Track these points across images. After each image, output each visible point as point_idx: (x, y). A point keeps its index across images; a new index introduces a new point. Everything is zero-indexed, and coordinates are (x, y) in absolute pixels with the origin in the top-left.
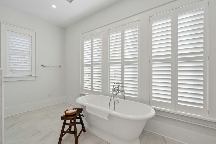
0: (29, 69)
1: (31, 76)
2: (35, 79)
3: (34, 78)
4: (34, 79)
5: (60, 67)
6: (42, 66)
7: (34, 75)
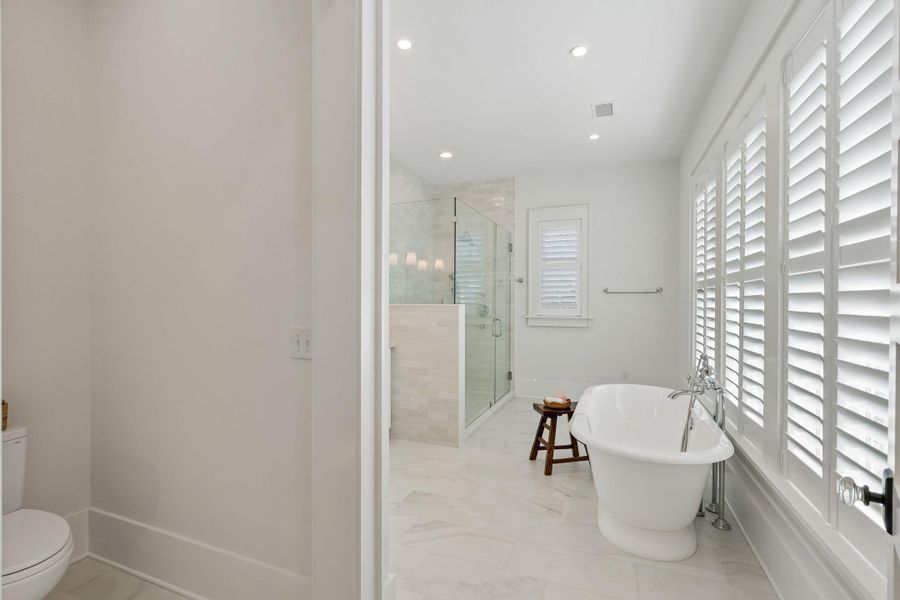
1: (580, 317)
2: (588, 325)
3: (586, 322)
4: (584, 325)
5: (659, 291)
6: (605, 291)
7: (584, 316)
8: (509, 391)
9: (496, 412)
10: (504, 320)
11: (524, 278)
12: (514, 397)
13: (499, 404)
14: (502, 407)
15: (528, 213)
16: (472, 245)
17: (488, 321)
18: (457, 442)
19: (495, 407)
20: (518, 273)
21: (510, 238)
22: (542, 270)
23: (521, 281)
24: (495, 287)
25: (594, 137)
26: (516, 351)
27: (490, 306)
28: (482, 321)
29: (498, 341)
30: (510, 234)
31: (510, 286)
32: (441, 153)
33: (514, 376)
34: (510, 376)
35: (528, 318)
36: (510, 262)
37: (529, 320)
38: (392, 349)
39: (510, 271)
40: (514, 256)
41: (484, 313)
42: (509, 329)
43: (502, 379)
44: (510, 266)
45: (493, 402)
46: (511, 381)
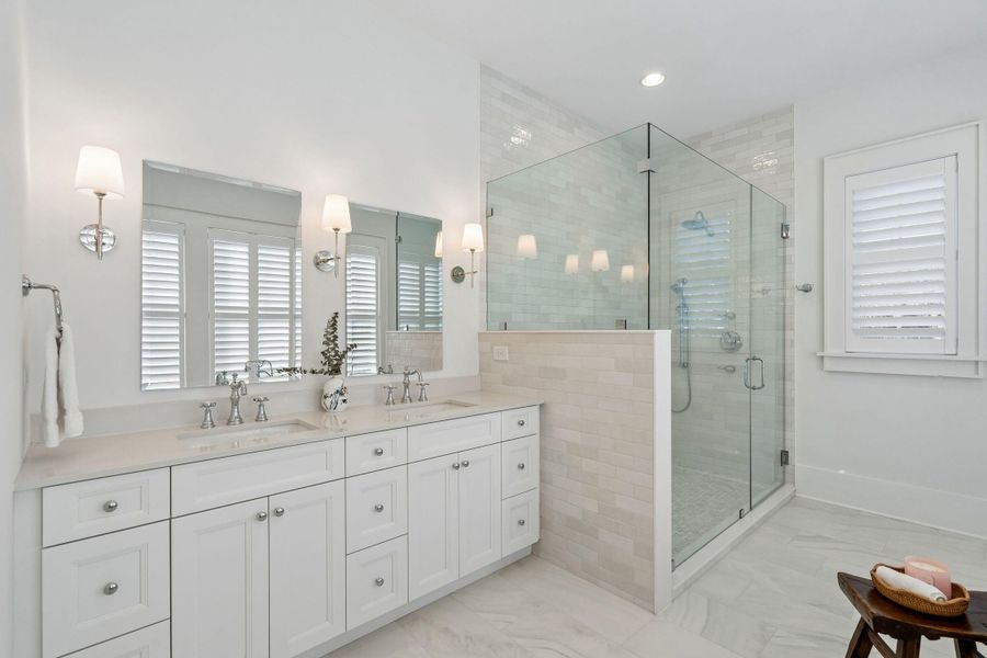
0: (941, 325)
1: (955, 358)
2: (977, 373)
3: (973, 367)
4: (969, 372)
7: (967, 353)
8: (783, 483)
9: (752, 530)
10: (770, 360)
11: (814, 283)
12: (793, 497)
13: (760, 511)
14: (765, 520)
15: (822, 163)
16: (711, 235)
17: (739, 360)
18: (652, 601)
19: (752, 519)
20: (801, 273)
21: (784, 214)
22: (854, 267)
23: (807, 290)
24: (751, 301)
26: (797, 413)
27: (744, 335)
28: (729, 360)
29: (758, 397)
30: (785, 208)
31: (784, 299)
32: (644, 77)
33: (795, 457)
34: (784, 458)
35: (822, 357)
36: (784, 257)
37: (825, 360)
38: (541, 405)
39: (784, 273)
40: (792, 245)
41: (733, 346)
42: (783, 375)
43: (765, 463)
44: (784, 264)
45: (746, 507)
46: (788, 467)
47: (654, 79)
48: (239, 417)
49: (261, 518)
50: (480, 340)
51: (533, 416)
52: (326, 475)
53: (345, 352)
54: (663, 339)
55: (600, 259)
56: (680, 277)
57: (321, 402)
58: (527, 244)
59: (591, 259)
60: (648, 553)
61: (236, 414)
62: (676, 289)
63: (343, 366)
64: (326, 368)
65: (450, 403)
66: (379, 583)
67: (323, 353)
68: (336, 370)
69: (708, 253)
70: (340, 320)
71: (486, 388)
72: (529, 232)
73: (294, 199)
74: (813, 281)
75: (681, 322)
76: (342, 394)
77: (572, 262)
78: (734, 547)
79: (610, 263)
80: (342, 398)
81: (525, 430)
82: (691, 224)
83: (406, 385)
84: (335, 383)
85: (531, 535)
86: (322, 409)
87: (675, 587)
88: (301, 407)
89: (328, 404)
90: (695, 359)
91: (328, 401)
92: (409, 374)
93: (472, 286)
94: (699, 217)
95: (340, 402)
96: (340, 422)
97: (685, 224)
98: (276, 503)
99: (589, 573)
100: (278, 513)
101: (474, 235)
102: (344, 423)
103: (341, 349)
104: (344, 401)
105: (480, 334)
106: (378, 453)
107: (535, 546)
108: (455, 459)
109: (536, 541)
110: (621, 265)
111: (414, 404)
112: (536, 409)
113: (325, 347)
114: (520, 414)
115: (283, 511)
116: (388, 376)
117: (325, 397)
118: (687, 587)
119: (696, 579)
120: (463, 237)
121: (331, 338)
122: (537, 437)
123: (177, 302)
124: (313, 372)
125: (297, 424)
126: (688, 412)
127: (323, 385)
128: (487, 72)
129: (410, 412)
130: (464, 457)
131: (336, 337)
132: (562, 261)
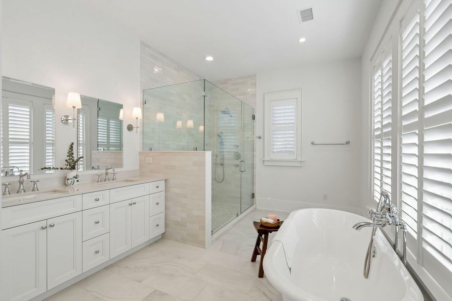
0: (293, 150)
1: (296, 160)
2: (301, 165)
3: (300, 163)
4: (299, 165)
5: (348, 143)
6: (313, 143)
7: (299, 159)
8: (253, 204)
9: (241, 220)
11: (262, 136)
12: (255, 209)
13: (243, 214)
14: (245, 216)
15: (264, 96)
16: (231, 116)
18: (204, 245)
19: (240, 217)
20: (258, 132)
21: (254, 111)
22: (273, 131)
25: (302, 40)
26: (257, 180)
27: (241, 153)
28: (236, 162)
29: (243, 175)
30: (254, 109)
31: (253, 141)
32: (206, 57)
33: (256, 196)
34: (253, 196)
35: (264, 161)
36: (253, 126)
37: (265, 162)
38: (166, 180)
39: (253, 132)
40: (256, 122)
41: (238, 156)
42: (253, 167)
43: (246, 198)
44: (253, 128)
45: (239, 213)
46: (254, 199)
47: (209, 58)
48: (23, 189)
49: (43, 228)
50: (140, 155)
51: (162, 184)
52: (73, 210)
53: (78, 160)
54: (208, 155)
55: (190, 123)
56: (221, 131)
57: (65, 181)
58: (160, 116)
59: (187, 123)
60: (203, 228)
61: (22, 188)
62: (220, 136)
63: (76, 166)
64: (68, 167)
65: (127, 181)
66: (97, 252)
67: (66, 160)
68: (73, 168)
69: (230, 123)
70: (75, 147)
71: (142, 174)
72: (161, 112)
73: (52, 92)
74: (262, 135)
75: (221, 148)
76: (76, 178)
77: (179, 124)
78: (234, 225)
79: (194, 125)
80: (77, 180)
81: (159, 190)
82: (224, 112)
83: (107, 174)
84: (73, 173)
85: (161, 230)
86: (66, 185)
87: (213, 239)
88: (56, 184)
89: (70, 183)
90: (226, 162)
91: (69, 181)
92: (108, 169)
93: (137, 132)
94: (227, 110)
95: (75, 182)
96: (75, 190)
97: (222, 112)
98: (50, 222)
99: (184, 241)
100: (52, 226)
101: (137, 112)
102: (78, 190)
103: (75, 159)
104: (78, 181)
105: (139, 152)
106: (97, 200)
107: (163, 234)
108: (130, 202)
109: (164, 232)
110: (199, 126)
111: (110, 182)
112: (164, 181)
113: (68, 158)
114: (157, 183)
115: (54, 225)
116: (97, 170)
117: (68, 180)
118: (217, 239)
119: (220, 236)
120: (132, 112)
121: (71, 154)
122: (164, 192)
123: (28, 137)
124: (61, 169)
125: (55, 191)
126: (223, 182)
127: (66, 174)
128: (144, 45)
129: (109, 184)
130: (133, 201)
131: (73, 154)
132: (175, 123)
